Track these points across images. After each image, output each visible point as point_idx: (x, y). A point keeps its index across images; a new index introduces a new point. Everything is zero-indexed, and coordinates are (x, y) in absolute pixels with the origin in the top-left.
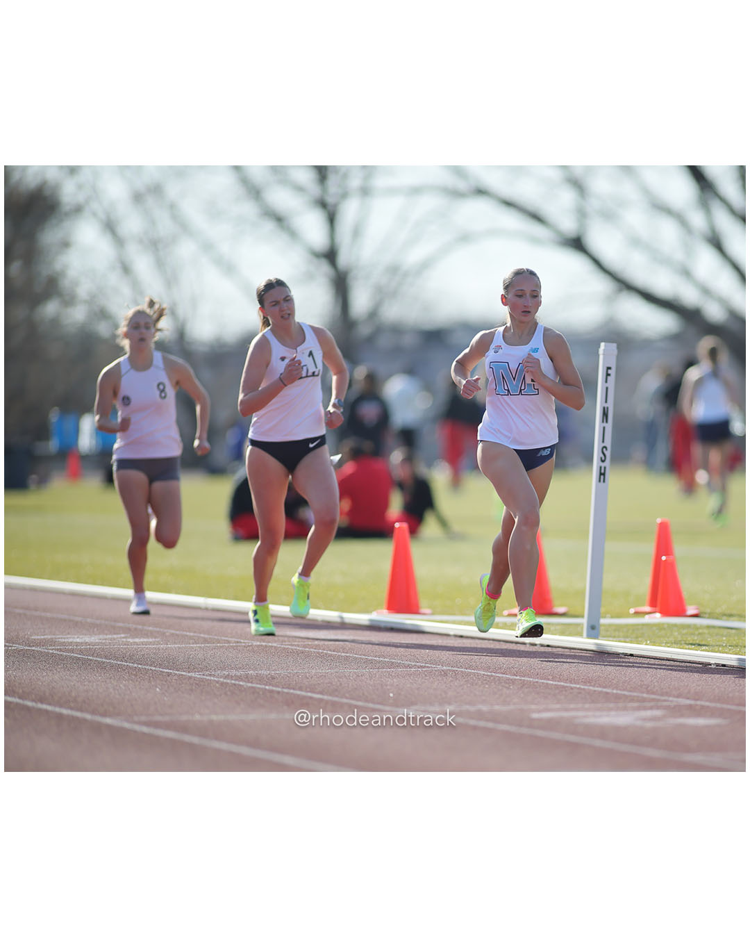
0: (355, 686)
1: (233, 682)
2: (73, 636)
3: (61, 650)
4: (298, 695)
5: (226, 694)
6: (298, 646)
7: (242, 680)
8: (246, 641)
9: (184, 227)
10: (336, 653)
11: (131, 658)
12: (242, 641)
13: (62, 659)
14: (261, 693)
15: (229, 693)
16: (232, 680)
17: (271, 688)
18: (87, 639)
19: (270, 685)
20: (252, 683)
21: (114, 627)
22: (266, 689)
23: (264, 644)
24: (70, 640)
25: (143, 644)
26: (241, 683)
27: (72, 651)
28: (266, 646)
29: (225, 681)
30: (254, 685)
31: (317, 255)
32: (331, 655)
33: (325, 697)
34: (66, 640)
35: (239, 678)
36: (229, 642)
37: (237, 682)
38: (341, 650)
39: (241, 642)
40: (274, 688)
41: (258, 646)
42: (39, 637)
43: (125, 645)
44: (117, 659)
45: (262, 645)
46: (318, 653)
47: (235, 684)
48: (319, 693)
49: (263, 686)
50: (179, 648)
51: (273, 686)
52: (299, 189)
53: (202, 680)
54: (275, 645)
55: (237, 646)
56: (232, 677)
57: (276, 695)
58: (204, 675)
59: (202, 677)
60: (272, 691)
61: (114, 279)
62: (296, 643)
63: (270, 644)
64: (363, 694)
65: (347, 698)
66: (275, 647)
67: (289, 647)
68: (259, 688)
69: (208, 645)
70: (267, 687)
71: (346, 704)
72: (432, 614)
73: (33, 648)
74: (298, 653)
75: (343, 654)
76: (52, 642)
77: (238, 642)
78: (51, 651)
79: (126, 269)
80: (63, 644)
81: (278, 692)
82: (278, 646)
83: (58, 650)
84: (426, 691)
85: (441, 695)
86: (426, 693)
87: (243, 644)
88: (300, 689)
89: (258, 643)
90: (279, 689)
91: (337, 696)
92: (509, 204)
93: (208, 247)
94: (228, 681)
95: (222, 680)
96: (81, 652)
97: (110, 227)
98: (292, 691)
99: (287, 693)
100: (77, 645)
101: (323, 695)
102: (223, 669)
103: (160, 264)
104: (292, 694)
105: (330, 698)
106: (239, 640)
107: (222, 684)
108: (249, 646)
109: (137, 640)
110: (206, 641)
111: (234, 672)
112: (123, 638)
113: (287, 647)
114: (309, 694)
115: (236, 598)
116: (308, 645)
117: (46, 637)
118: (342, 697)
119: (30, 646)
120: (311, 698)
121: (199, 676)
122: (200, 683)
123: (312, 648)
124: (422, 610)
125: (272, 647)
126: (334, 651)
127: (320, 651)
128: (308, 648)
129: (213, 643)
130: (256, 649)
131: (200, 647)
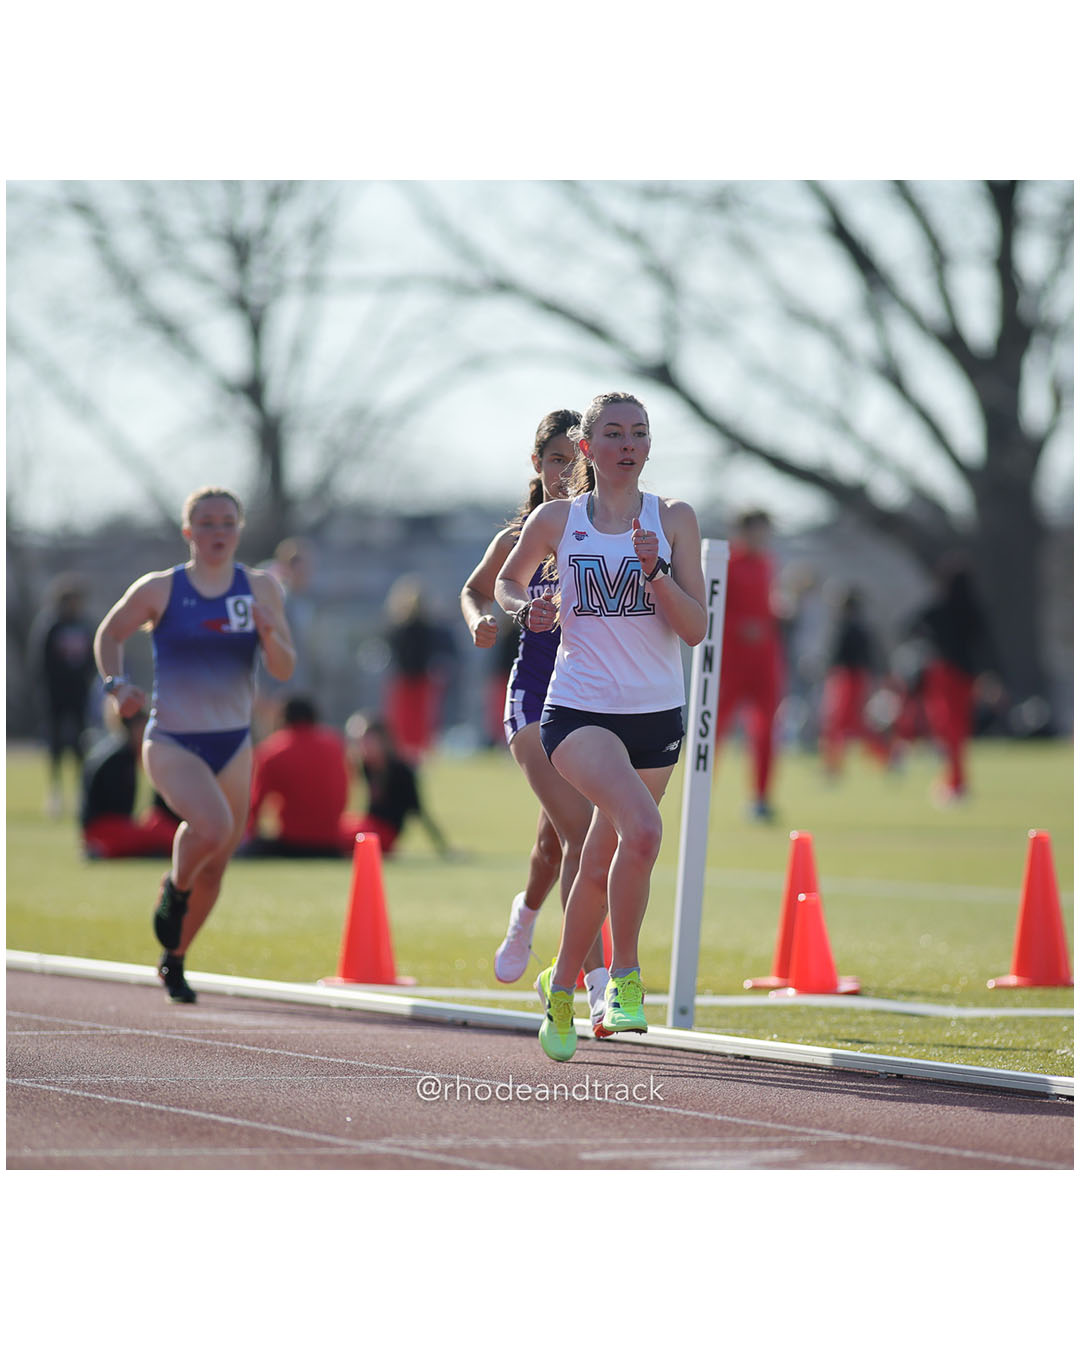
0: (289, 1104)
1: (86, 1094)
4: (195, 1118)
5: (74, 1114)
6: (194, 1036)
7: (101, 1092)
8: (107, 1027)
10: (256, 1048)
12: (101, 1026)
14: (133, 1113)
15: (79, 1113)
16: (84, 1091)
17: (149, 1105)
19: (148, 1100)
20: (117, 1096)
22: (140, 1107)
23: (137, 1032)
26: (100, 1097)
28: (141, 1037)
29: (73, 1092)
30: (121, 1101)
31: (232, 389)
32: (248, 1053)
33: (239, 1122)
35: (96, 1088)
36: (80, 1028)
37: (93, 1095)
38: (266, 1043)
39: (99, 1029)
40: (155, 1106)
41: (128, 1036)
45: (134, 1035)
46: (227, 1048)
47: (89, 1099)
48: (227, 1115)
49: (136, 1103)
51: (152, 1102)
52: (205, 279)
53: (34, 1091)
54: (156, 1034)
55: (93, 1035)
56: (84, 1086)
57: (157, 1118)
58: (37, 1082)
59: (34, 1085)
60: (151, 1111)
62: (190, 1032)
63: (148, 1033)
64: (302, 1117)
65: (275, 1124)
66: (156, 1038)
67: (180, 1038)
68: (129, 1105)
69: (45, 1033)
70: (142, 1104)
71: (275, 1132)
72: (418, 985)
74: (193, 1047)
75: (269, 1051)
77: (94, 1029)
81: (161, 1113)
82: (162, 1035)
84: (405, 1113)
85: (431, 1120)
86: (407, 1117)
87: (104, 1032)
88: (198, 1107)
89: (128, 1031)
90: (164, 1108)
91: (259, 1120)
92: (552, 308)
94: (78, 1093)
95: (67, 1091)
98: (183, 1111)
99: (177, 1114)
101: (235, 1117)
102: (71, 1072)
104: (184, 1115)
105: (247, 1123)
106: (96, 1025)
107: (68, 1097)
108: (112, 1035)
110: (40, 1026)
111: (87, 1079)
113: (175, 1037)
114: (213, 1116)
115: (91, 955)
116: (211, 1034)
118: (266, 1123)
120: (215, 1122)
121: (29, 1085)
123: (217, 1039)
124: (402, 978)
125: (151, 1037)
126: (254, 1046)
127: (231, 1045)
128: (210, 1039)
129: (54, 1030)
130: (124, 1040)
131: (31, 1037)
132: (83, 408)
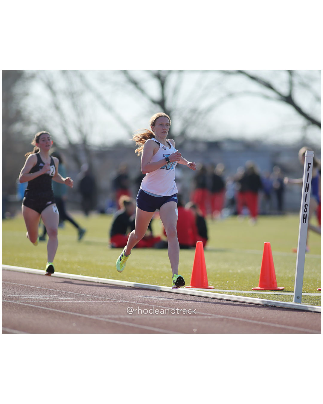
1: (113, 321)
2: (30, 295)
3: (23, 302)
6: (146, 303)
8: (118, 300)
9: (88, 86)
11: (60, 308)
13: (24, 307)
18: (37, 297)
20: (123, 322)
21: (50, 291)
23: (128, 302)
24: (28, 297)
25: (66, 301)
26: (117, 322)
27: (29, 303)
29: (109, 321)
34: (26, 297)
35: (116, 319)
36: (110, 300)
38: (167, 306)
39: (116, 301)
42: (12, 296)
43: (57, 300)
44: (52, 308)
47: (114, 323)
50: (84, 303)
51: (134, 324)
55: (114, 303)
58: (98, 317)
61: (51, 112)
63: (131, 302)
67: (141, 304)
69: (99, 302)
73: (9, 301)
74: (146, 307)
76: (19, 298)
77: (115, 301)
78: (18, 303)
79: (57, 108)
80: (24, 299)
82: (136, 303)
83: (22, 302)
87: (118, 302)
89: (125, 301)
93: (99, 97)
94: (111, 321)
95: (107, 320)
96: (34, 303)
97: (49, 86)
100: (32, 300)
102: (107, 314)
103: (74, 105)
107: (107, 322)
108: (120, 303)
109: (62, 298)
110: (98, 299)
111: (113, 316)
112: (56, 297)
116: (151, 303)
117: (15, 295)
119: (7, 300)
122: (96, 321)
123: (153, 304)
124: (209, 287)
125: (132, 303)
126: (164, 306)
127: (157, 306)
128: (151, 304)
129: (102, 301)
130: (124, 304)
131: (95, 303)
132: (109, 108)
